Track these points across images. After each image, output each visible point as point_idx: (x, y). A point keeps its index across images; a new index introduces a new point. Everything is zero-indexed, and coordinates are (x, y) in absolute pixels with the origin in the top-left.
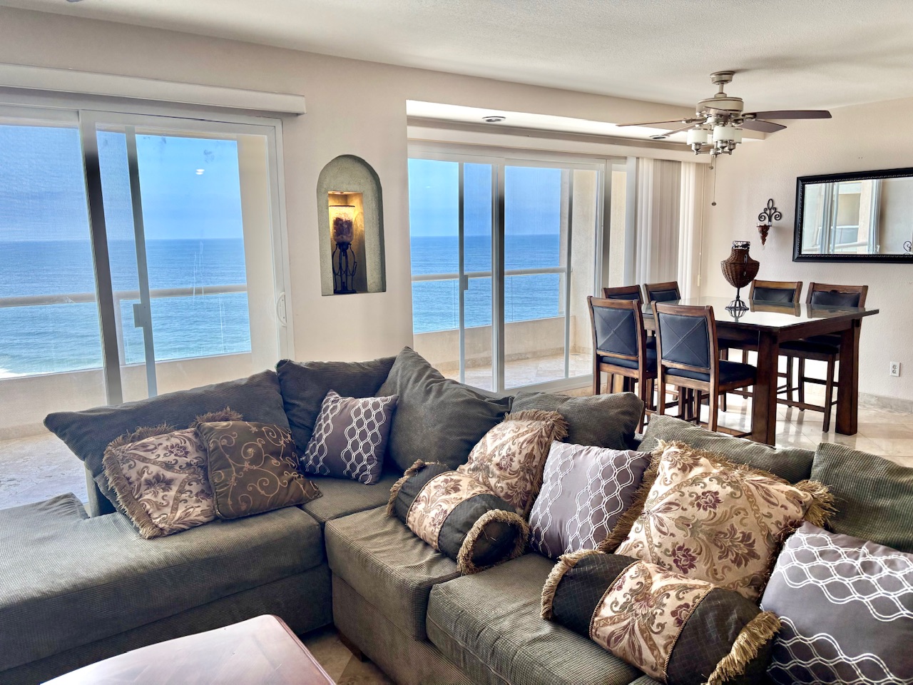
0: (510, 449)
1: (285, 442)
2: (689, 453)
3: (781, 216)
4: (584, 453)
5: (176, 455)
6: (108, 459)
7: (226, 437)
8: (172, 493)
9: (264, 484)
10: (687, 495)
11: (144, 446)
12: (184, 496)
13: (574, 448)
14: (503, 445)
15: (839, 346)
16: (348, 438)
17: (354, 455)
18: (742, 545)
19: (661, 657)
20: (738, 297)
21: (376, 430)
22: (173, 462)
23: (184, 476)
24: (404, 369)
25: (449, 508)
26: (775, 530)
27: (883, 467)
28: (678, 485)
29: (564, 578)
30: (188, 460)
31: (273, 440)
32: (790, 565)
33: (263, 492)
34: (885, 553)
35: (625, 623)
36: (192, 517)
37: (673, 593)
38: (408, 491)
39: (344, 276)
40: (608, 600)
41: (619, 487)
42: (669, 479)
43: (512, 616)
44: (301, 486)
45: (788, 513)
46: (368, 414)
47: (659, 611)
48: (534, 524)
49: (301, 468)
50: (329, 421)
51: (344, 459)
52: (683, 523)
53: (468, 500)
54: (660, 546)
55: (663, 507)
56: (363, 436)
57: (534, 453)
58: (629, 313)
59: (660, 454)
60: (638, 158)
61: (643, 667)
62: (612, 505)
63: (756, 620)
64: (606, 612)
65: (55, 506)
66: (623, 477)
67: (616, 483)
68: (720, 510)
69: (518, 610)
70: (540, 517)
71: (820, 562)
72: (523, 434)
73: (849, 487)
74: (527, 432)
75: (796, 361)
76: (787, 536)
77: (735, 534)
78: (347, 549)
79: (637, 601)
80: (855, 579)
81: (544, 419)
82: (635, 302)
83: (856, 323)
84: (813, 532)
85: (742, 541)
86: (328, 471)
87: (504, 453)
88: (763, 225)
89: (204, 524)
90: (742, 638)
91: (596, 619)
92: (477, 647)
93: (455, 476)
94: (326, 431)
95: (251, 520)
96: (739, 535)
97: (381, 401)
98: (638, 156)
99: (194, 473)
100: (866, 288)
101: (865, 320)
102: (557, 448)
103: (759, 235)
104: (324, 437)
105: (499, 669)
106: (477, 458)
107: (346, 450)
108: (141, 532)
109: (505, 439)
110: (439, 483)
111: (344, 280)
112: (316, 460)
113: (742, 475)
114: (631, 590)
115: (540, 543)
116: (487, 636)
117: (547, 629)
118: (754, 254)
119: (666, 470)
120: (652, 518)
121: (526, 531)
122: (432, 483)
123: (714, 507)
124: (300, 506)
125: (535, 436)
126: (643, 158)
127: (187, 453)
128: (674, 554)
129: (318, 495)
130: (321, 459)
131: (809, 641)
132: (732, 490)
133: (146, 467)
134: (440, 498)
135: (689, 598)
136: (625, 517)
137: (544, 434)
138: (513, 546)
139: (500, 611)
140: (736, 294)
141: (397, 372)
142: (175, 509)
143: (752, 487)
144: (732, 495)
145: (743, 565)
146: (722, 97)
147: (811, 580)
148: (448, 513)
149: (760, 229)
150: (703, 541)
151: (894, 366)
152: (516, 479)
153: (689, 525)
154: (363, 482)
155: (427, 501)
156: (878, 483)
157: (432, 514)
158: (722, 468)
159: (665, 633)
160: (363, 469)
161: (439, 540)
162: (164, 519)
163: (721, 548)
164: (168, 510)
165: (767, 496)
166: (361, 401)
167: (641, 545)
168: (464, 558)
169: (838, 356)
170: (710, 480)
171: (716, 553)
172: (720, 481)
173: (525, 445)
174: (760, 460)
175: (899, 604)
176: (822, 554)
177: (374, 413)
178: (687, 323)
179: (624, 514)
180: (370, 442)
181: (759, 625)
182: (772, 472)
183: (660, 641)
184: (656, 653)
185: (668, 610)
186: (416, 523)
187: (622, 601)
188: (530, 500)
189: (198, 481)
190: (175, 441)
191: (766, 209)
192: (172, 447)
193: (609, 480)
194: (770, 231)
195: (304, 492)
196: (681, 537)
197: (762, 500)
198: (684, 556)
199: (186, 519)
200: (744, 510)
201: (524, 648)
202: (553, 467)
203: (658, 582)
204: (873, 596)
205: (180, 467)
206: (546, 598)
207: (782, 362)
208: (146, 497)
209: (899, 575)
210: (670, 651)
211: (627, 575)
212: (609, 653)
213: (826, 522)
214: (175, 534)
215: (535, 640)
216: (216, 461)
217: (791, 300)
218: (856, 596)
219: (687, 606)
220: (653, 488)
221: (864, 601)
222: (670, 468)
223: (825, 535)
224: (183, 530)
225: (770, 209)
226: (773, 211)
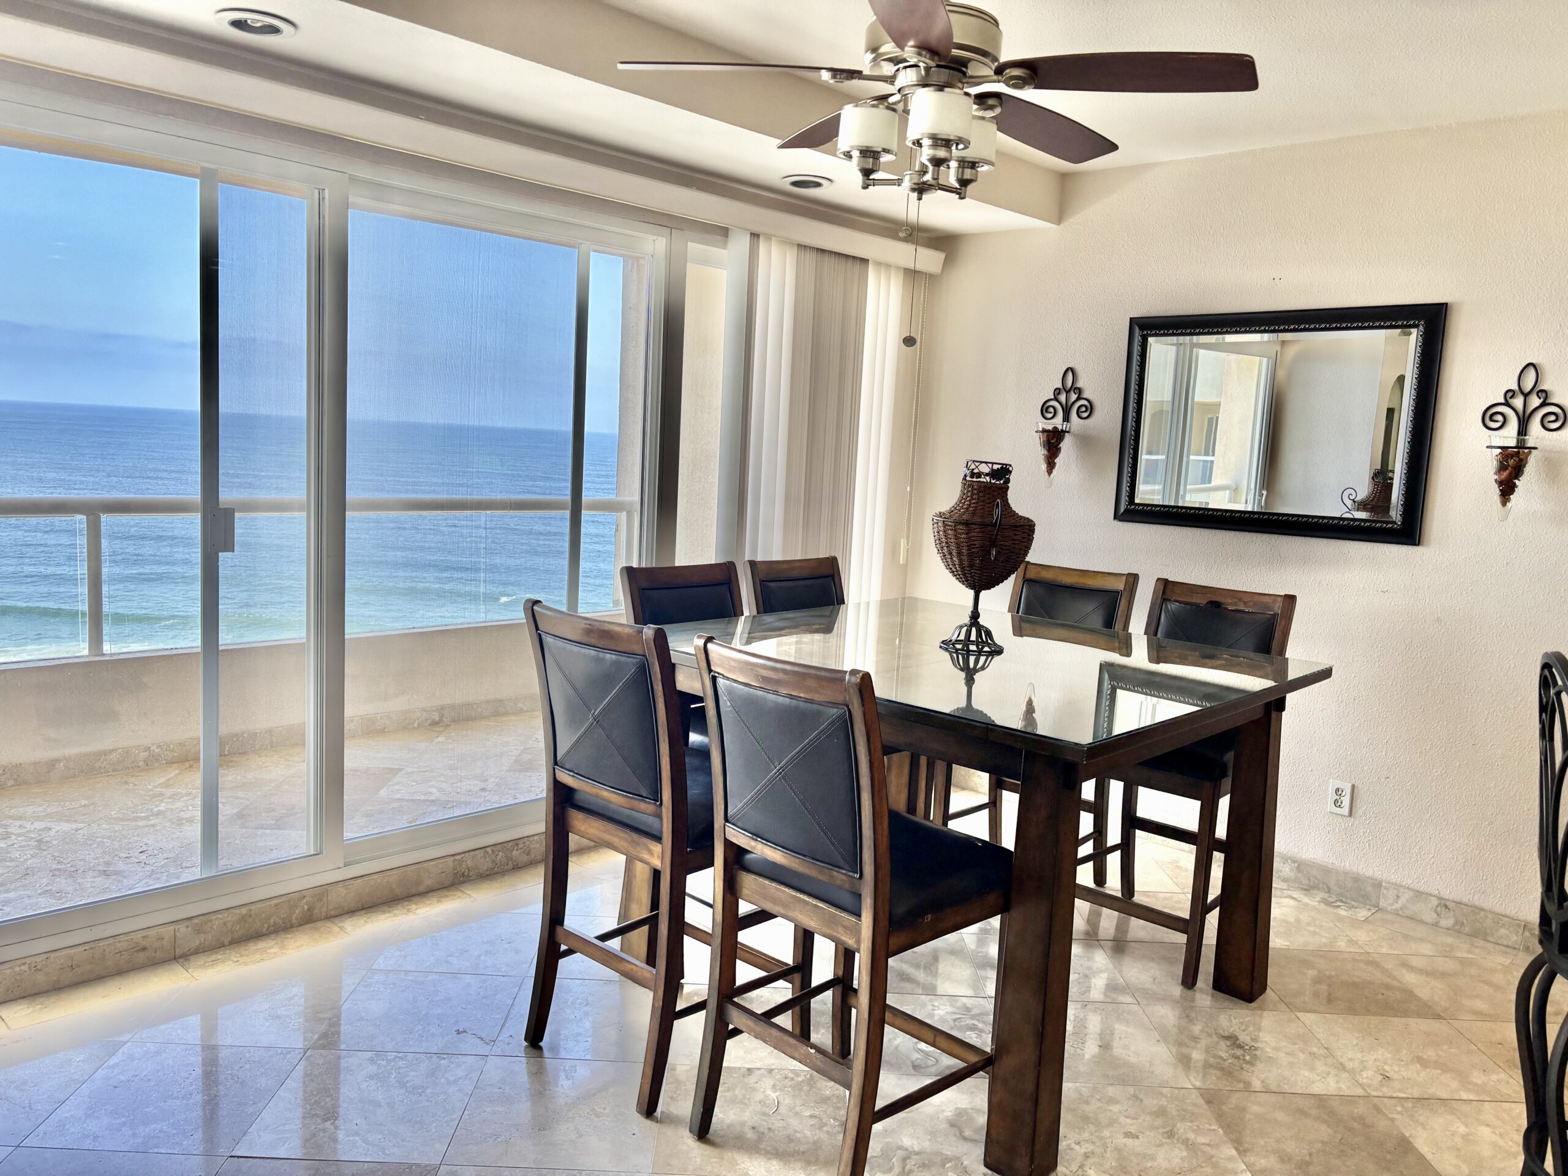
3: (1090, 408)
15: (1230, 760)
20: (975, 615)
60: (755, 236)
83: (1276, 706)
88: (1050, 427)
98: (756, 230)
103: (1040, 452)
126: (769, 237)
140: (971, 608)
149: (1044, 437)
151: (1341, 792)
191: (1057, 392)
194: (1066, 445)
225: (1068, 392)
226: (1074, 397)
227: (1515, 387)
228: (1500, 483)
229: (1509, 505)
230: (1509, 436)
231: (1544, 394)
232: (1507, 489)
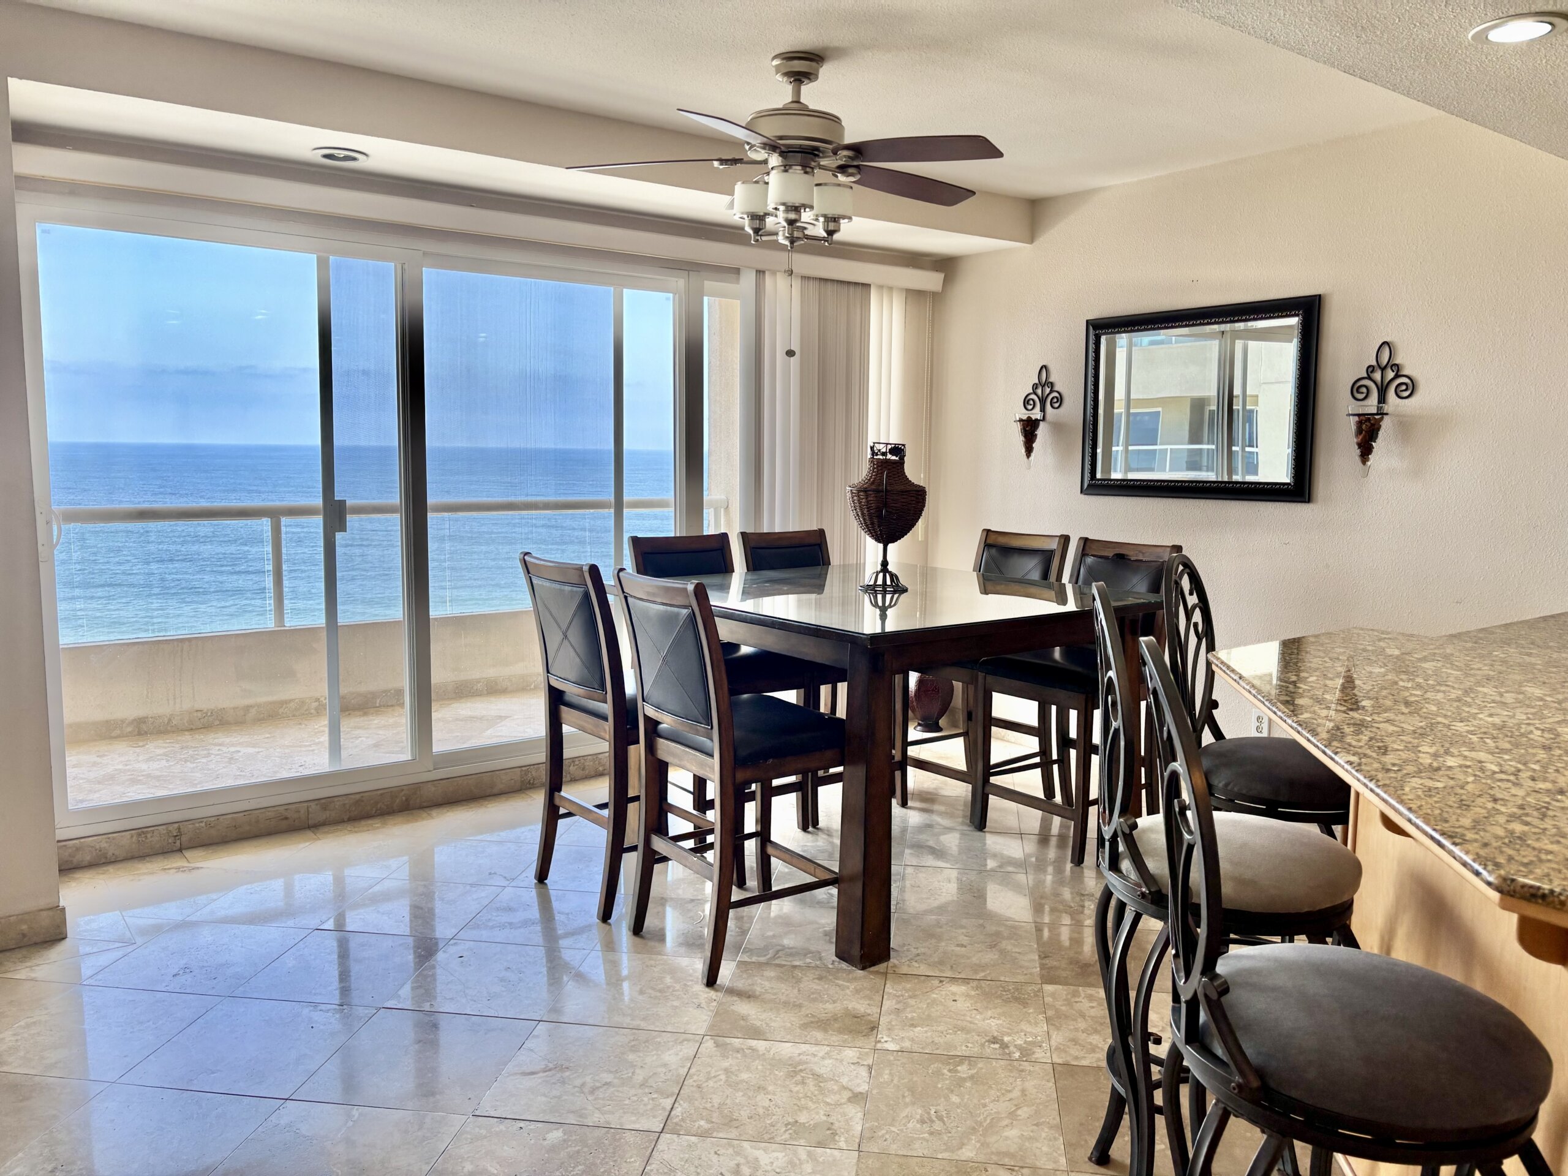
3: (1060, 399)
20: (885, 564)
58: (580, 593)
60: (760, 273)
88: (1028, 418)
98: (760, 267)
100: (1177, 550)
103: (1020, 439)
140: (881, 558)
146: (797, 108)
149: (1021, 426)
151: (1258, 718)
191: (1035, 387)
194: (1042, 431)
217: (1046, 574)
225: (1043, 386)
226: (1048, 390)
227: (1374, 363)
228: (1360, 445)
229: (1369, 463)
230: (1370, 405)
231: (1397, 368)
232: (1365, 450)
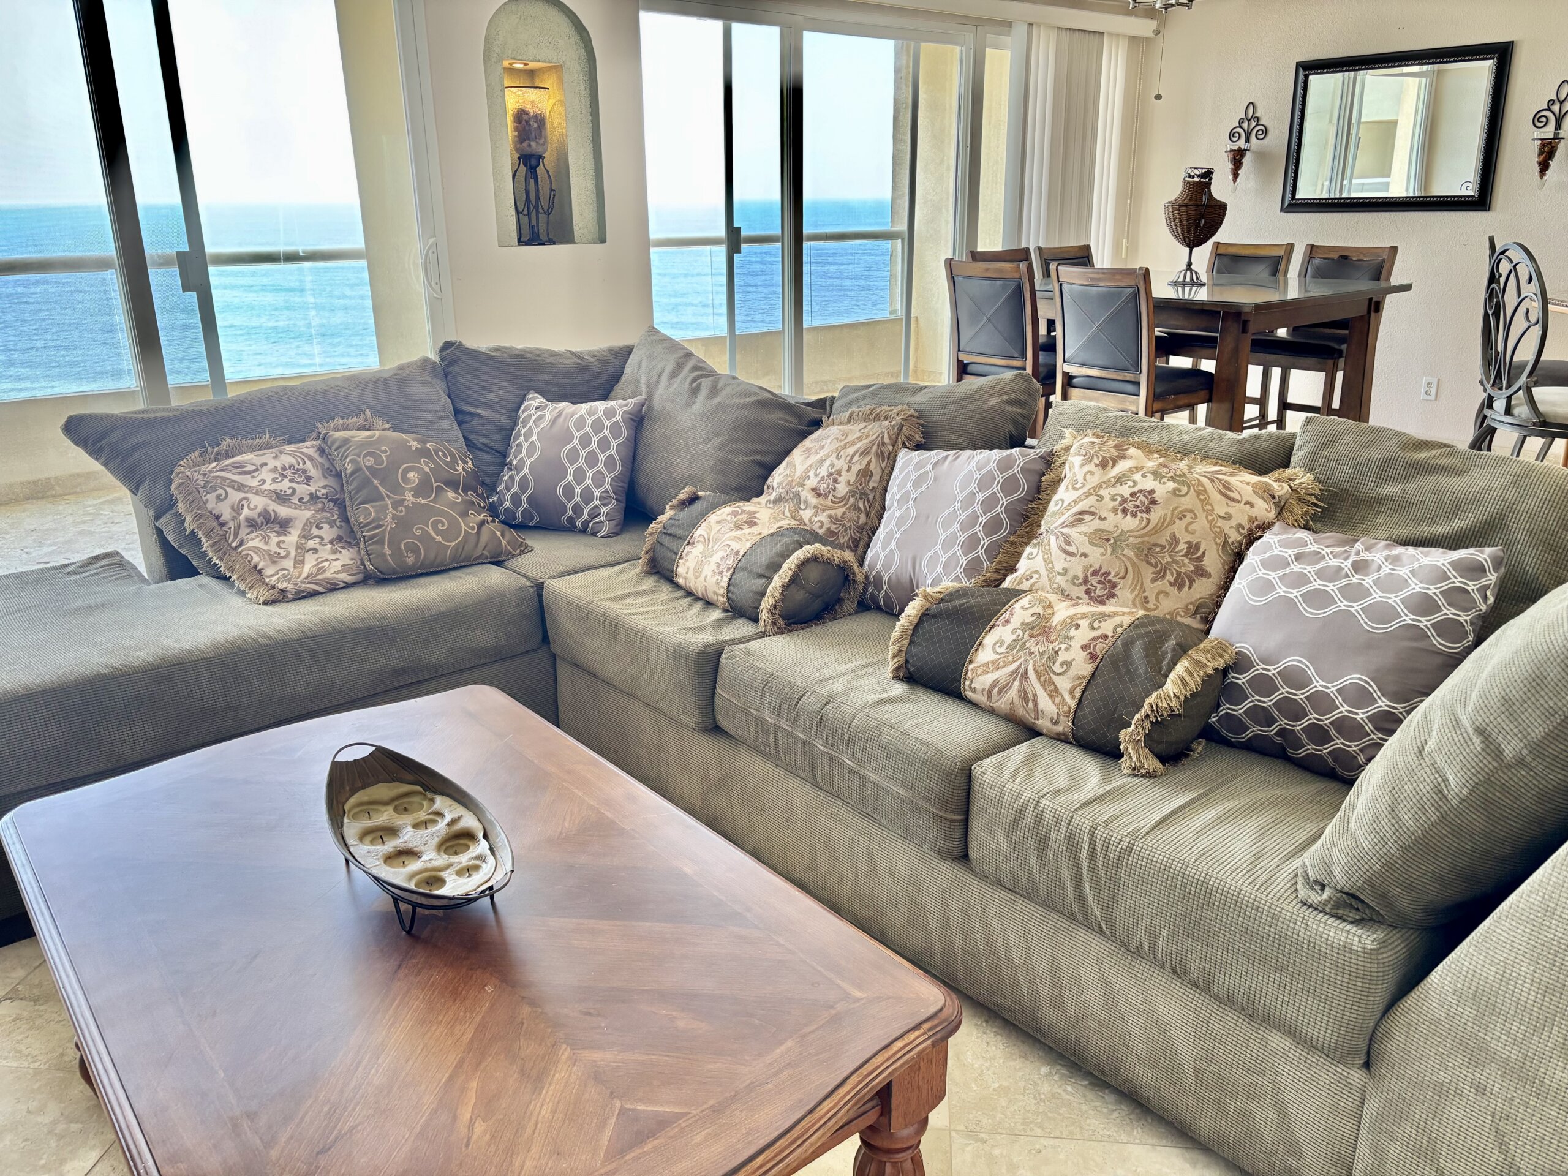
0: (833, 465)
1: (464, 469)
2: (1112, 443)
3: (1266, 132)
4: (950, 459)
5: (291, 481)
6: (180, 485)
7: (370, 454)
8: (292, 538)
9: (440, 526)
10: (1107, 499)
11: (237, 466)
12: (311, 544)
13: (935, 455)
14: (822, 461)
15: (1344, 347)
16: (567, 464)
17: (578, 490)
18: (1186, 561)
19: (1064, 704)
20: (1189, 264)
21: (612, 451)
22: (289, 492)
23: (308, 514)
24: (651, 357)
25: (743, 547)
26: (1234, 537)
27: (1394, 441)
28: (1095, 488)
29: (924, 617)
30: (312, 489)
31: (446, 463)
32: (1254, 576)
33: (439, 538)
34: (1387, 547)
35: (1014, 666)
36: (328, 574)
37: (1084, 623)
38: (672, 531)
39: (534, 214)
40: (989, 639)
41: (1004, 501)
42: (1080, 479)
43: (846, 678)
44: (499, 534)
45: (1255, 512)
46: (598, 426)
47: (1063, 646)
48: (871, 568)
49: (493, 510)
50: (534, 438)
51: (563, 499)
52: (1101, 537)
53: (772, 535)
54: (1065, 572)
55: (1071, 519)
56: (592, 459)
57: (871, 468)
58: (1013, 285)
59: (1067, 449)
60: (1030, 25)
61: (1039, 722)
62: (993, 526)
63: (1202, 646)
64: (985, 654)
65: (93, 569)
66: (1009, 485)
67: (1000, 495)
68: (1156, 515)
69: (854, 671)
70: (882, 557)
71: (1296, 567)
72: (854, 443)
73: (1343, 473)
74: (860, 439)
75: (1276, 373)
76: (1250, 543)
77: (1177, 544)
78: (585, 615)
79: (1032, 636)
80: (1344, 582)
81: (886, 418)
82: (1023, 266)
83: (1375, 306)
84: (1288, 533)
85: (1186, 555)
86: (537, 519)
87: (823, 471)
88: (1236, 148)
89: (348, 586)
90: (1180, 668)
91: (971, 667)
92: (796, 720)
93: (748, 507)
94: (530, 454)
95: (423, 580)
96: (1183, 547)
97: (618, 406)
98: (1031, 21)
99: (323, 510)
100: (1394, 249)
101: (1390, 298)
102: (907, 459)
103: (1229, 166)
104: (528, 463)
105: (830, 742)
106: (779, 484)
107: (564, 483)
108: (249, 595)
109: (822, 453)
110: (724, 517)
111: (534, 223)
112: (516, 500)
113: (1190, 467)
114: (1023, 624)
115: (883, 593)
116: (810, 703)
117: (899, 689)
118: (1220, 189)
119: (1076, 469)
120: (1053, 538)
121: (860, 578)
122: (713, 518)
123: (1148, 511)
124: (498, 564)
125: (872, 443)
126: (1039, 25)
127: (309, 478)
128: (1086, 581)
129: (525, 549)
130: (524, 497)
131: (1273, 671)
132: (1176, 485)
133: (245, 498)
134: (726, 536)
135: (1107, 627)
136: (1012, 543)
137: (887, 440)
138: (840, 601)
139: (827, 673)
140: (1187, 260)
141: (640, 364)
142: (299, 562)
143: (1205, 480)
144: (1175, 492)
145: (1186, 588)
147: (1281, 591)
148: (742, 553)
149: (1231, 155)
150: (1129, 559)
151: (1429, 385)
152: (844, 509)
153: (1108, 540)
154: (594, 534)
155: (706, 542)
156: (1386, 464)
157: (716, 558)
158: (1161, 460)
159: (1073, 672)
160: (594, 514)
161: (728, 591)
162: (284, 576)
163: (1156, 566)
164: (289, 564)
165: (1226, 490)
166: (584, 407)
167: (1036, 576)
168: (770, 612)
169: (1342, 362)
170: (1144, 476)
171: (1148, 573)
172: (1157, 475)
173: (856, 458)
174: (1217, 447)
175: (1401, 608)
176: (1298, 557)
177: (607, 424)
178: (1106, 299)
179: (1011, 538)
180: (604, 471)
181: (1206, 651)
182: (1234, 463)
183: (1064, 684)
184: (1057, 700)
185: (1076, 645)
186: (690, 575)
187: (1009, 638)
188: (866, 538)
189: (332, 524)
190: (287, 460)
191: (1242, 121)
192: (284, 468)
193: (988, 493)
194: (1247, 160)
195: (504, 542)
196: (1097, 556)
197: (1219, 496)
198: (1100, 582)
199: (319, 577)
200: (1191, 511)
201: (867, 710)
202: (902, 485)
203: (1062, 612)
204: (1365, 602)
205: (301, 500)
206: (896, 647)
207: (1254, 373)
208: (251, 544)
209: (1404, 571)
210: (1078, 693)
211: (1017, 606)
212: (992, 712)
213: (1307, 521)
214: (304, 597)
215: (881, 702)
216: (358, 490)
217: (1274, 273)
218: (1342, 604)
219: (1105, 637)
220: (1056, 498)
221: (1353, 610)
222: (1083, 465)
223: (1305, 535)
224: (316, 594)
225: (1249, 121)
226: (1253, 124)
227: (1555, 98)
228: (1540, 164)
229: (1545, 178)
230: (1549, 132)
232: (1544, 167)
